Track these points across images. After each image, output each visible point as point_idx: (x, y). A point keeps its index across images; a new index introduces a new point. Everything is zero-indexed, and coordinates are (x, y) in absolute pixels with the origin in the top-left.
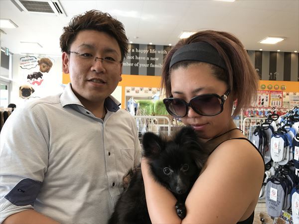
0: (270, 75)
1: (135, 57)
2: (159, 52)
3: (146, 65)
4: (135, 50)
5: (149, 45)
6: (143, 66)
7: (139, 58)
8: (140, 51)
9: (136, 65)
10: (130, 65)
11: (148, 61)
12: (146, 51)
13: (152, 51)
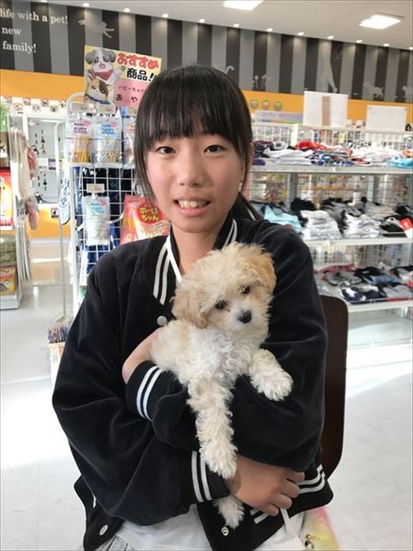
0: (254, 79)
2: (21, 16)
13: (5, 13)
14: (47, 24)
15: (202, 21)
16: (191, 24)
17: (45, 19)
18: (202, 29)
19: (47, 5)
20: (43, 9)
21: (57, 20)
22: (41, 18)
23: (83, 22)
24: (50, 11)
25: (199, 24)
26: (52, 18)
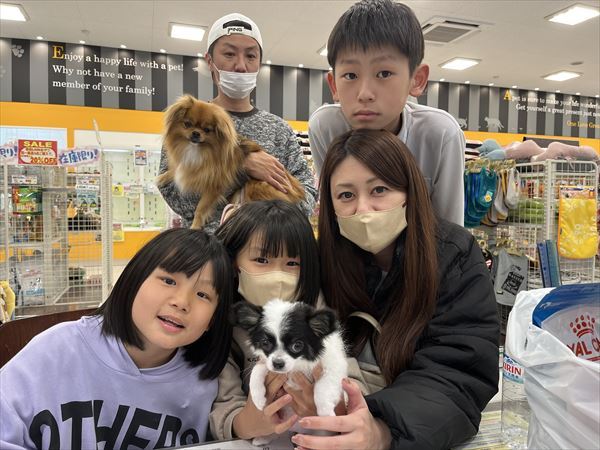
1: (92, 72)
2: (143, 64)
3: (117, 89)
4: (92, 58)
5: (120, 50)
6: (111, 89)
7: (103, 74)
8: (102, 60)
9: (96, 87)
10: (82, 86)
11: (120, 79)
12: (115, 61)
13: (128, 62)
14: (166, 71)
15: (301, 66)
16: (291, 68)
17: (163, 67)
18: (300, 72)
19: (165, 55)
20: (162, 58)
21: (174, 68)
22: (160, 66)
23: (196, 69)
24: (169, 60)
25: (298, 68)
26: (169, 66)
